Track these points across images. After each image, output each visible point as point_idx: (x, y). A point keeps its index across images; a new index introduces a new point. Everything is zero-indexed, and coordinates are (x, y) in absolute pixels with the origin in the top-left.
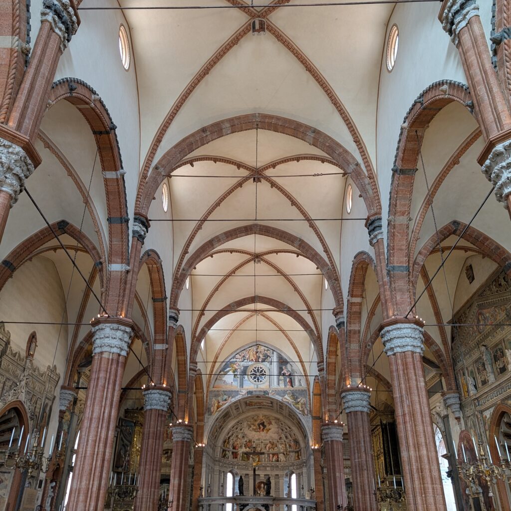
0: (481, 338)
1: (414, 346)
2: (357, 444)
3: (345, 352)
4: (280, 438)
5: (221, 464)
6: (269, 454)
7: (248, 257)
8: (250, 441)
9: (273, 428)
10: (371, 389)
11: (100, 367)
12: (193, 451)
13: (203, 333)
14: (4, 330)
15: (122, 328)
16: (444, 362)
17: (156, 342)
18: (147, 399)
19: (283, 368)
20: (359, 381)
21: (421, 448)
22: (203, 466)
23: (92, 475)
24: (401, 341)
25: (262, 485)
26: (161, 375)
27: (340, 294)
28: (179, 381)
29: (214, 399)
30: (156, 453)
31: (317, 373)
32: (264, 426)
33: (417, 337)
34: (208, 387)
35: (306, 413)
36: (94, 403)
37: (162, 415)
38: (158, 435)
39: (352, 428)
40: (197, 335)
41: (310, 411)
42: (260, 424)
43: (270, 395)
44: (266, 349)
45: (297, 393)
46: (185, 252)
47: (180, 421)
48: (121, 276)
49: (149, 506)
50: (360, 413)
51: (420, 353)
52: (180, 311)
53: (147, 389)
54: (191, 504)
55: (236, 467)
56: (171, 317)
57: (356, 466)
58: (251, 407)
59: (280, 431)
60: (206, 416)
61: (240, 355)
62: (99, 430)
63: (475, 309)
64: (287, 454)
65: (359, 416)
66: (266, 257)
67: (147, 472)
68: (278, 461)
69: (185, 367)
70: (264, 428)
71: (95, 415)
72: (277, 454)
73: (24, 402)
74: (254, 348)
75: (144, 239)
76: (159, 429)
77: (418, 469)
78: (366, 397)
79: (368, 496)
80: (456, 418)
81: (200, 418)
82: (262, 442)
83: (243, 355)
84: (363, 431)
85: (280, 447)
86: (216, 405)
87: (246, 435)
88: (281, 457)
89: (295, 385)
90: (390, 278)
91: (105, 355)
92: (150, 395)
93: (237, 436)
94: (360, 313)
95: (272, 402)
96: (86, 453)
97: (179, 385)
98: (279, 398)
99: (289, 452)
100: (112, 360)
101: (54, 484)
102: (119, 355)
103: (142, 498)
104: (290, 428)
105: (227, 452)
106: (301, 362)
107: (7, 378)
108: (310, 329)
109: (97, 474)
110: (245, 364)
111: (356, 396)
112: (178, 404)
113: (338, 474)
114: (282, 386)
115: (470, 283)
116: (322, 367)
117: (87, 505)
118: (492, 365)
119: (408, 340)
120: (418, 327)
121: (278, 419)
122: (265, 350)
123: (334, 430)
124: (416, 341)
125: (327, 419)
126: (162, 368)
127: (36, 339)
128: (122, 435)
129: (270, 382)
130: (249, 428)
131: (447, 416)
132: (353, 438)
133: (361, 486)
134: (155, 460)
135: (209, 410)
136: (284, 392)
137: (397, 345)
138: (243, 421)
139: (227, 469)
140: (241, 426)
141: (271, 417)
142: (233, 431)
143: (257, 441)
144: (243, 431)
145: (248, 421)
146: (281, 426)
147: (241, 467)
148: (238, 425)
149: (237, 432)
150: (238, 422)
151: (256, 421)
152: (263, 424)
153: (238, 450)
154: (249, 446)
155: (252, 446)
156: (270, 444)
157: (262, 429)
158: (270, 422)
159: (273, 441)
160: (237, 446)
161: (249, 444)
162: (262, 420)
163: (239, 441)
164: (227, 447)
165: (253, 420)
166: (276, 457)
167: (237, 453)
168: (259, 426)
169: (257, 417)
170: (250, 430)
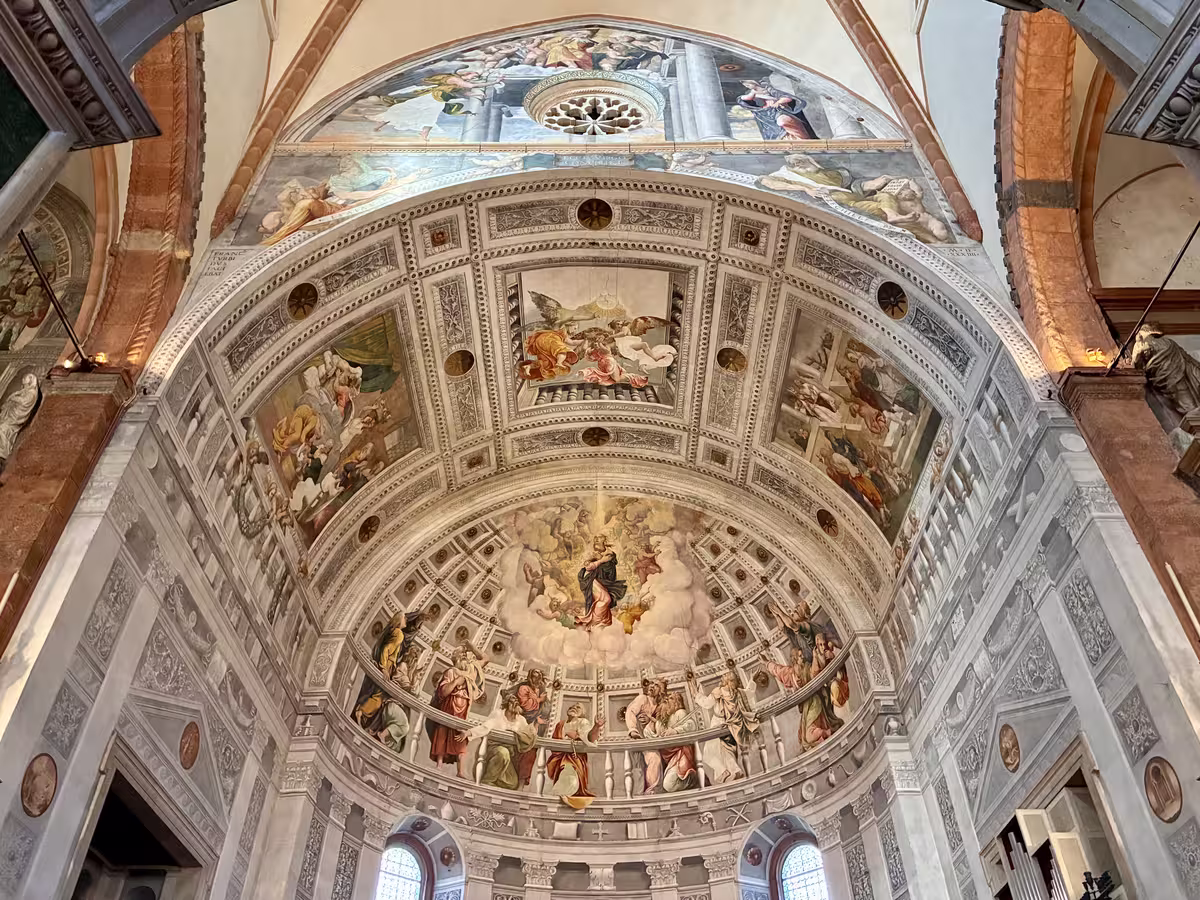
4: (705, 652)
6: (638, 754)
8: (535, 679)
9: (666, 591)
19: (748, 86)
29: (291, 185)
32: (615, 588)
41: (968, 222)
42: (595, 573)
55: (446, 810)
59: (705, 603)
70: (612, 604)
72: (689, 749)
82: (601, 688)
85: (704, 701)
86: (304, 203)
87: (513, 636)
89: (829, 133)
110: (517, 74)
130: (531, 599)
138: (502, 532)
139: (383, 805)
140: (489, 571)
141: (658, 508)
142: (438, 583)
143: (573, 682)
144: (500, 605)
145: (527, 547)
146: (708, 568)
147: (477, 813)
148: (470, 553)
149: (463, 604)
150: (472, 533)
151: (569, 547)
152: (606, 576)
153: (464, 716)
154: (529, 708)
155: (545, 709)
156: (645, 693)
157: (600, 605)
158: (650, 555)
159: (661, 676)
160: (461, 693)
161: (528, 694)
162: (605, 546)
163: (470, 670)
164: (393, 672)
165: (553, 543)
166: (683, 762)
167: (459, 733)
168: (587, 589)
169: (576, 518)
170: (539, 612)
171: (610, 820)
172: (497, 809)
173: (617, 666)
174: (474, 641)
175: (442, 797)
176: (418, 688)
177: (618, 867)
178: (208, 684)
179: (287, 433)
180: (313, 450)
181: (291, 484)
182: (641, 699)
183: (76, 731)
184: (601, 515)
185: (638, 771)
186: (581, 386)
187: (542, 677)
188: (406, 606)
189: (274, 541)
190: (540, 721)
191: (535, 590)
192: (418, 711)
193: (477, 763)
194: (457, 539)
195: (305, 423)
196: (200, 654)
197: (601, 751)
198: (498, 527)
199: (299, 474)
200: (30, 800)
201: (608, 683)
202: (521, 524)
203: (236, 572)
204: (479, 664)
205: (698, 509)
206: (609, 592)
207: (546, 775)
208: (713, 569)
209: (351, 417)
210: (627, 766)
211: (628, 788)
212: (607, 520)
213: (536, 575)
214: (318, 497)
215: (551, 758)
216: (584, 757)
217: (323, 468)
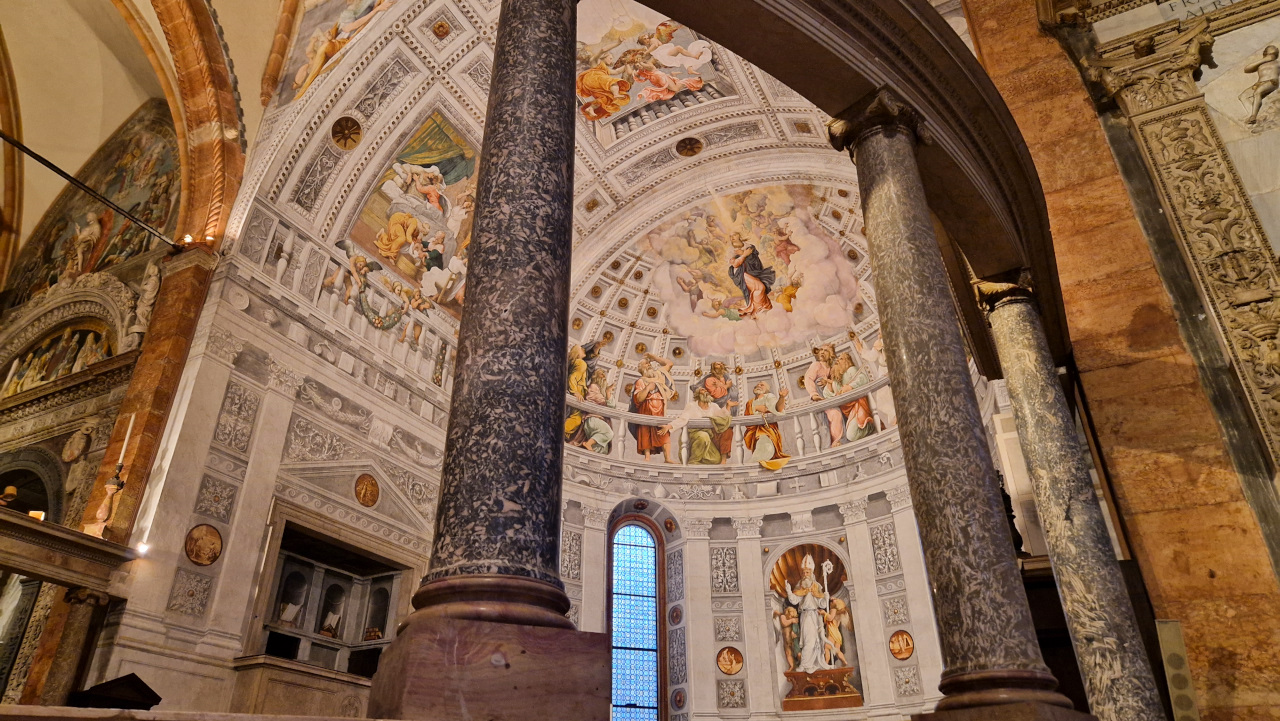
4: (859, 310)
8: (717, 370)
9: (809, 266)
42: (743, 268)
55: (659, 490)
70: (767, 291)
72: (864, 400)
86: (322, 49)
87: (687, 339)
121: (807, 188)
130: (693, 306)
138: (643, 257)
139: (599, 496)
140: (646, 292)
141: (772, 193)
142: (602, 314)
143: (752, 365)
144: (668, 317)
145: (672, 263)
146: (837, 234)
147: (686, 488)
148: (622, 282)
149: (633, 325)
150: (616, 266)
151: (710, 252)
152: (753, 267)
153: (662, 413)
154: (718, 395)
155: (733, 393)
156: (818, 360)
157: (757, 293)
158: (784, 238)
159: (827, 341)
160: (655, 396)
161: (715, 384)
162: (742, 242)
163: (658, 375)
164: (585, 394)
165: (694, 253)
166: (861, 413)
167: (660, 428)
168: (741, 283)
169: (705, 225)
170: (704, 314)
171: (804, 474)
172: (704, 482)
173: (786, 342)
174: (655, 351)
175: (653, 482)
176: (614, 400)
177: (816, 512)
178: (372, 444)
179: (389, 240)
180: (425, 245)
181: (416, 277)
182: (815, 366)
183: (231, 504)
184: (724, 216)
185: (824, 428)
186: (648, 107)
187: (723, 367)
188: (579, 339)
189: (418, 324)
190: (731, 404)
191: (694, 297)
192: (617, 418)
193: (681, 449)
194: (603, 274)
195: (405, 227)
196: (356, 426)
197: (789, 418)
198: (638, 254)
199: (421, 267)
200: (198, 556)
201: (783, 359)
202: (657, 245)
203: (378, 359)
204: (664, 369)
205: (806, 182)
206: (761, 280)
207: (745, 447)
208: (842, 233)
209: (450, 207)
210: (813, 425)
211: (817, 445)
212: (734, 219)
213: (690, 284)
214: (451, 279)
215: (747, 432)
216: (775, 425)
217: (444, 257)
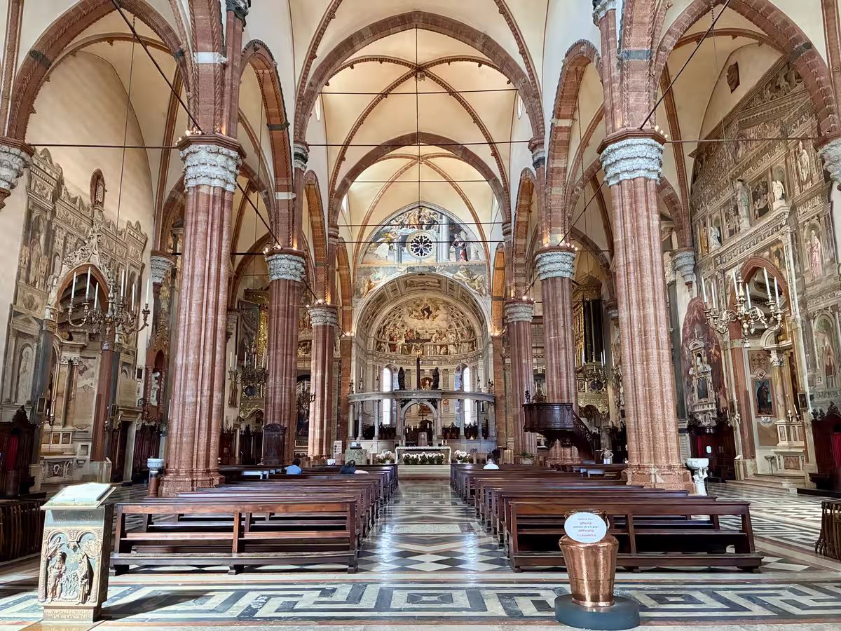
0: (738, 170)
1: (649, 170)
2: (554, 318)
3: (543, 200)
4: (450, 327)
5: (375, 358)
6: (435, 346)
7: (407, 70)
8: (411, 331)
9: (442, 314)
10: (576, 249)
11: (197, 207)
12: (338, 342)
13: (345, 186)
14: (51, 162)
15: (225, 151)
16: (679, 211)
17: (278, 189)
18: (272, 267)
19: (455, 237)
20: (560, 237)
21: (647, 305)
22: (352, 359)
23: (202, 348)
24: (631, 163)
25: (428, 382)
26: (289, 235)
27: (540, 118)
28: (315, 250)
29: (363, 278)
30: (289, 334)
31: (502, 238)
32: (430, 313)
33: (654, 157)
34: (355, 263)
35: (484, 293)
36: (194, 255)
37: (294, 287)
38: (290, 312)
39: (548, 298)
40: (336, 188)
41: (490, 291)
42: (424, 309)
43: (437, 272)
44: (432, 212)
45: (472, 268)
46: (312, 56)
47: (320, 301)
48: (214, 71)
49: (285, 396)
50: (559, 279)
51: (656, 180)
52: (309, 147)
53: (271, 253)
54: (339, 403)
55: (394, 361)
56: (296, 155)
57: (551, 345)
58: (414, 288)
59: (450, 318)
60: (354, 299)
61: (397, 221)
62: (206, 291)
63: (734, 127)
64: (458, 345)
65: (559, 284)
66: (432, 70)
67: (279, 357)
68: (447, 353)
69: (323, 232)
70: (429, 315)
71: (198, 271)
72: (446, 346)
73: (100, 267)
74: (416, 211)
75: (245, 14)
76: (291, 304)
77: (640, 332)
78: (568, 258)
79: (565, 379)
80: (687, 284)
81: (347, 301)
82: (427, 332)
83: (401, 220)
84: (563, 302)
85: (450, 337)
86: (367, 285)
87: (406, 323)
88: (451, 349)
89: (470, 258)
90: (622, 71)
91: (203, 190)
92: (275, 262)
93: (395, 325)
94: (568, 143)
95: (440, 280)
96: (190, 320)
97: (315, 255)
98: (450, 275)
99: (461, 342)
100: (214, 196)
101: (158, 374)
102: (224, 191)
103: (275, 388)
104: (462, 313)
105: (383, 344)
106: (478, 224)
107: (68, 233)
108: (494, 178)
109: (209, 346)
110: (404, 231)
111: (556, 258)
112: (316, 281)
113: (524, 361)
114: (453, 259)
115: (732, 91)
116: (508, 228)
117: (199, 385)
118: (749, 207)
119: (641, 161)
120: (657, 143)
121: (448, 303)
122: (430, 214)
123: (522, 309)
124: (653, 163)
125: (512, 295)
126: (289, 226)
127: (103, 181)
128: (243, 321)
129: (437, 255)
130: (410, 315)
131: (674, 283)
132: (549, 311)
133: (556, 368)
134: (289, 343)
135: (357, 291)
136: (457, 268)
137: (624, 169)
139: (383, 364)
140: (400, 313)
141: (439, 300)
142: (389, 318)
143: (420, 331)
144: (403, 318)
145: (408, 307)
148: (396, 311)
149: (395, 320)
150: (396, 308)
152: (427, 310)
153: (396, 341)
154: (410, 337)
155: (414, 337)
156: (437, 333)
157: (426, 315)
158: (437, 308)
159: (440, 330)
160: (395, 337)
161: (410, 334)
162: (427, 305)
163: (397, 332)
164: (382, 338)
165: (414, 306)
166: (445, 349)
167: (395, 345)
168: (423, 312)
169: (420, 301)
171: (429, 360)
172: (405, 360)
173: (430, 328)
174: (398, 326)
175: (393, 358)
176: (387, 339)
182: (436, 335)
187: (413, 330)
188: (383, 325)
192: (387, 343)
193: (400, 350)
194: (393, 310)
197: (427, 345)
198: (402, 306)
202: (407, 304)
204: (399, 330)
206: (428, 313)
208: (452, 312)
211: (433, 354)
212: (427, 302)
213: (411, 311)
